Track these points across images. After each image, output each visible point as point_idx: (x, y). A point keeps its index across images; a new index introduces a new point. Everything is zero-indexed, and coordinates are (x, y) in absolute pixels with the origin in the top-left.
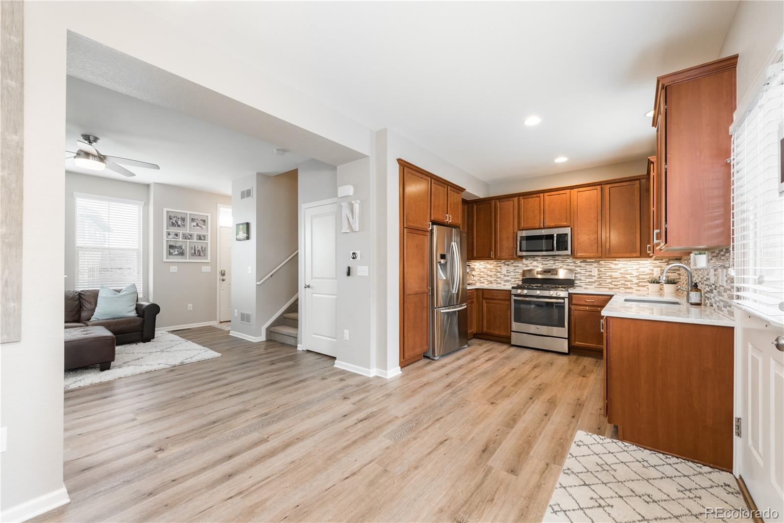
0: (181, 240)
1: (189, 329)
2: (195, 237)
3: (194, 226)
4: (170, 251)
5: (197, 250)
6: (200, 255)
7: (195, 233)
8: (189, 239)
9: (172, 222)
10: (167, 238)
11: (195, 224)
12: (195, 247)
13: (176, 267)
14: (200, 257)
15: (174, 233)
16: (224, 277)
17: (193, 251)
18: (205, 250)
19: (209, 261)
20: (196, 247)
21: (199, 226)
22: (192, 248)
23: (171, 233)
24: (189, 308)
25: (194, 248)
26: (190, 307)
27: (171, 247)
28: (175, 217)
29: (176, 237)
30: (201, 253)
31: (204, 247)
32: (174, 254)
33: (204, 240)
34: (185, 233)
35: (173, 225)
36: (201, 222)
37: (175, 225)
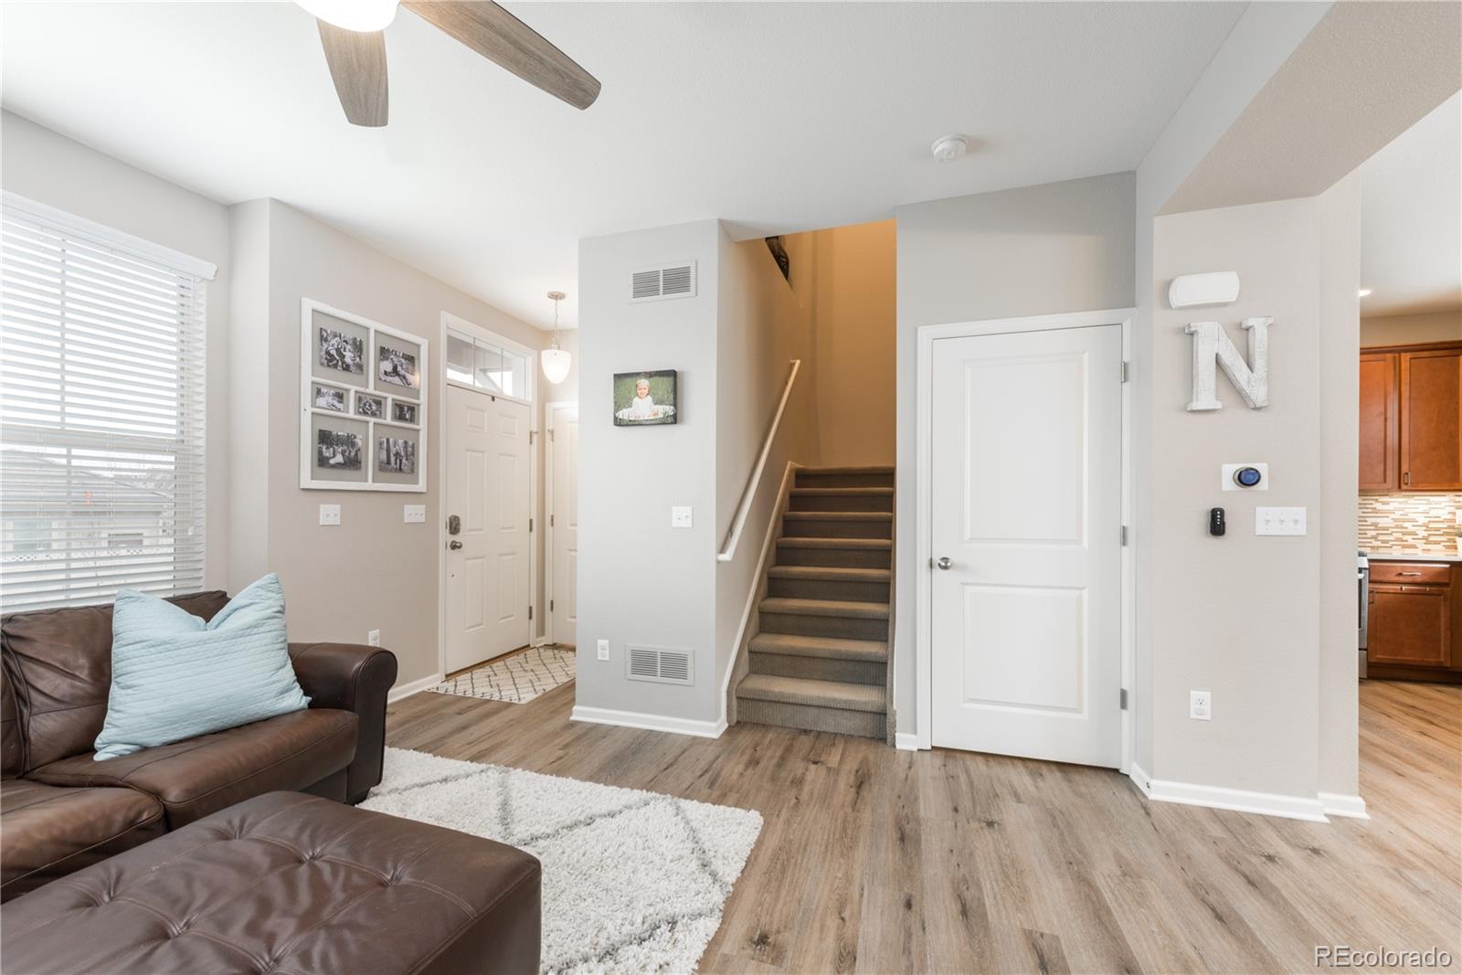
0: (351, 414)
2: (389, 409)
3: (386, 373)
4: (320, 452)
5: (393, 450)
6: (401, 469)
7: (389, 397)
8: (374, 414)
9: (328, 353)
10: (313, 405)
11: (387, 366)
12: (388, 440)
13: (337, 508)
15: (332, 392)
16: (457, 538)
17: (384, 457)
18: (413, 454)
19: (421, 486)
21: (399, 375)
22: (381, 444)
23: (324, 390)
25: (385, 445)
27: (324, 438)
28: (336, 336)
30: (404, 461)
31: (410, 443)
32: (332, 461)
33: (412, 420)
34: (362, 393)
35: (331, 364)
36: (403, 361)
37: (335, 362)
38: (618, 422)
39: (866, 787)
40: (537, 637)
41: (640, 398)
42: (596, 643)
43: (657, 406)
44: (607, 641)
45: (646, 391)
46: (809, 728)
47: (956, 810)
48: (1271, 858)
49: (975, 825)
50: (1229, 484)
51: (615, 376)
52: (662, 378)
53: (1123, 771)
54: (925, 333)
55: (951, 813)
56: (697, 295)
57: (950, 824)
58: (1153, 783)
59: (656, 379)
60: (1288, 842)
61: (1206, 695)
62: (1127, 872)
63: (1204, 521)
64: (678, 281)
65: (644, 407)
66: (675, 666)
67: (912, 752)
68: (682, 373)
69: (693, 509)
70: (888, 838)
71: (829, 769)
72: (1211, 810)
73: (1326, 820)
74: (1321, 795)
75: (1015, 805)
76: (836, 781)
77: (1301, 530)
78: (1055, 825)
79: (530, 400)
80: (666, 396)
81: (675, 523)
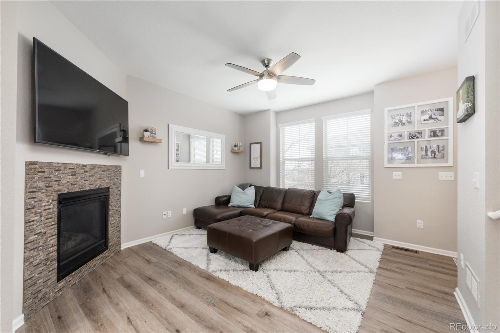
0: (406, 140)
1: (415, 252)
2: (427, 134)
3: (425, 120)
4: (392, 155)
5: (430, 150)
6: (435, 157)
7: (427, 129)
8: (417, 138)
9: (395, 122)
10: (389, 140)
11: (426, 117)
12: (426, 147)
13: (400, 173)
14: (435, 160)
15: (397, 134)
17: (424, 153)
18: (444, 150)
19: (450, 164)
20: (428, 146)
21: (433, 119)
22: (422, 149)
23: (393, 135)
24: (418, 224)
25: (425, 149)
26: (420, 224)
27: (394, 150)
29: (399, 138)
30: (437, 154)
31: (441, 145)
34: (410, 131)
35: (396, 125)
36: (436, 112)
37: (398, 124)
43: (463, 105)
45: (461, 97)
59: (463, 87)
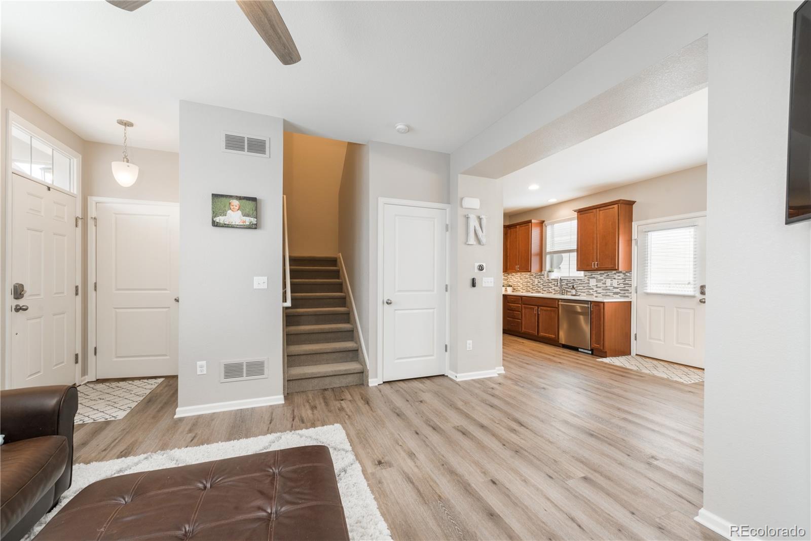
38: (215, 224)
39: (370, 402)
40: (82, 377)
41: (233, 211)
42: (196, 363)
43: (244, 217)
44: (205, 362)
45: (237, 208)
46: (326, 387)
47: (407, 401)
48: (492, 388)
49: (417, 403)
50: (476, 270)
51: (213, 195)
52: (248, 202)
53: (446, 375)
54: (381, 200)
55: (407, 403)
56: (270, 157)
57: (409, 406)
58: (458, 375)
59: (244, 201)
60: (493, 383)
61: (471, 341)
62: (466, 403)
63: (469, 283)
64: (257, 146)
65: (234, 216)
66: (256, 368)
67: (376, 386)
68: (260, 200)
69: (268, 278)
70: (394, 417)
71: (350, 401)
72: (473, 380)
73: (497, 375)
74: (497, 368)
75: (424, 394)
76: (357, 404)
77: (492, 285)
78: (439, 396)
79: (75, 192)
80: (251, 212)
81: (256, 286)
